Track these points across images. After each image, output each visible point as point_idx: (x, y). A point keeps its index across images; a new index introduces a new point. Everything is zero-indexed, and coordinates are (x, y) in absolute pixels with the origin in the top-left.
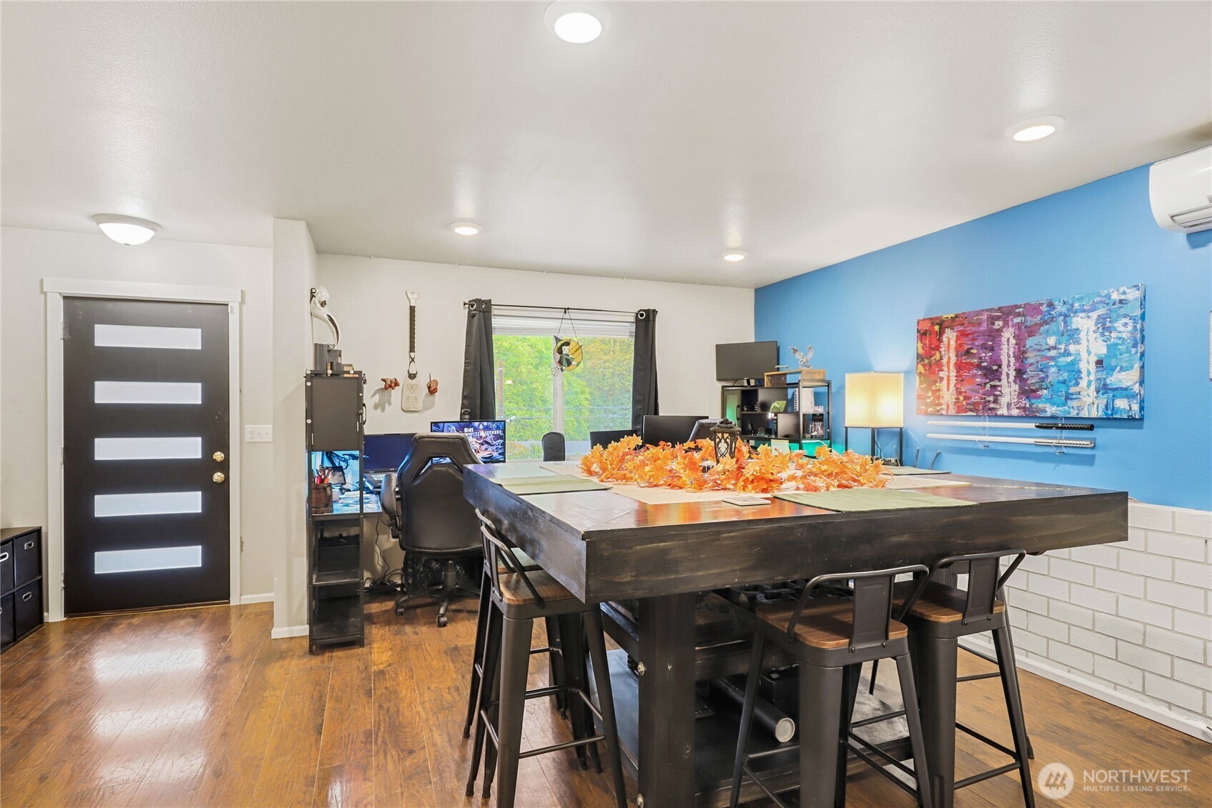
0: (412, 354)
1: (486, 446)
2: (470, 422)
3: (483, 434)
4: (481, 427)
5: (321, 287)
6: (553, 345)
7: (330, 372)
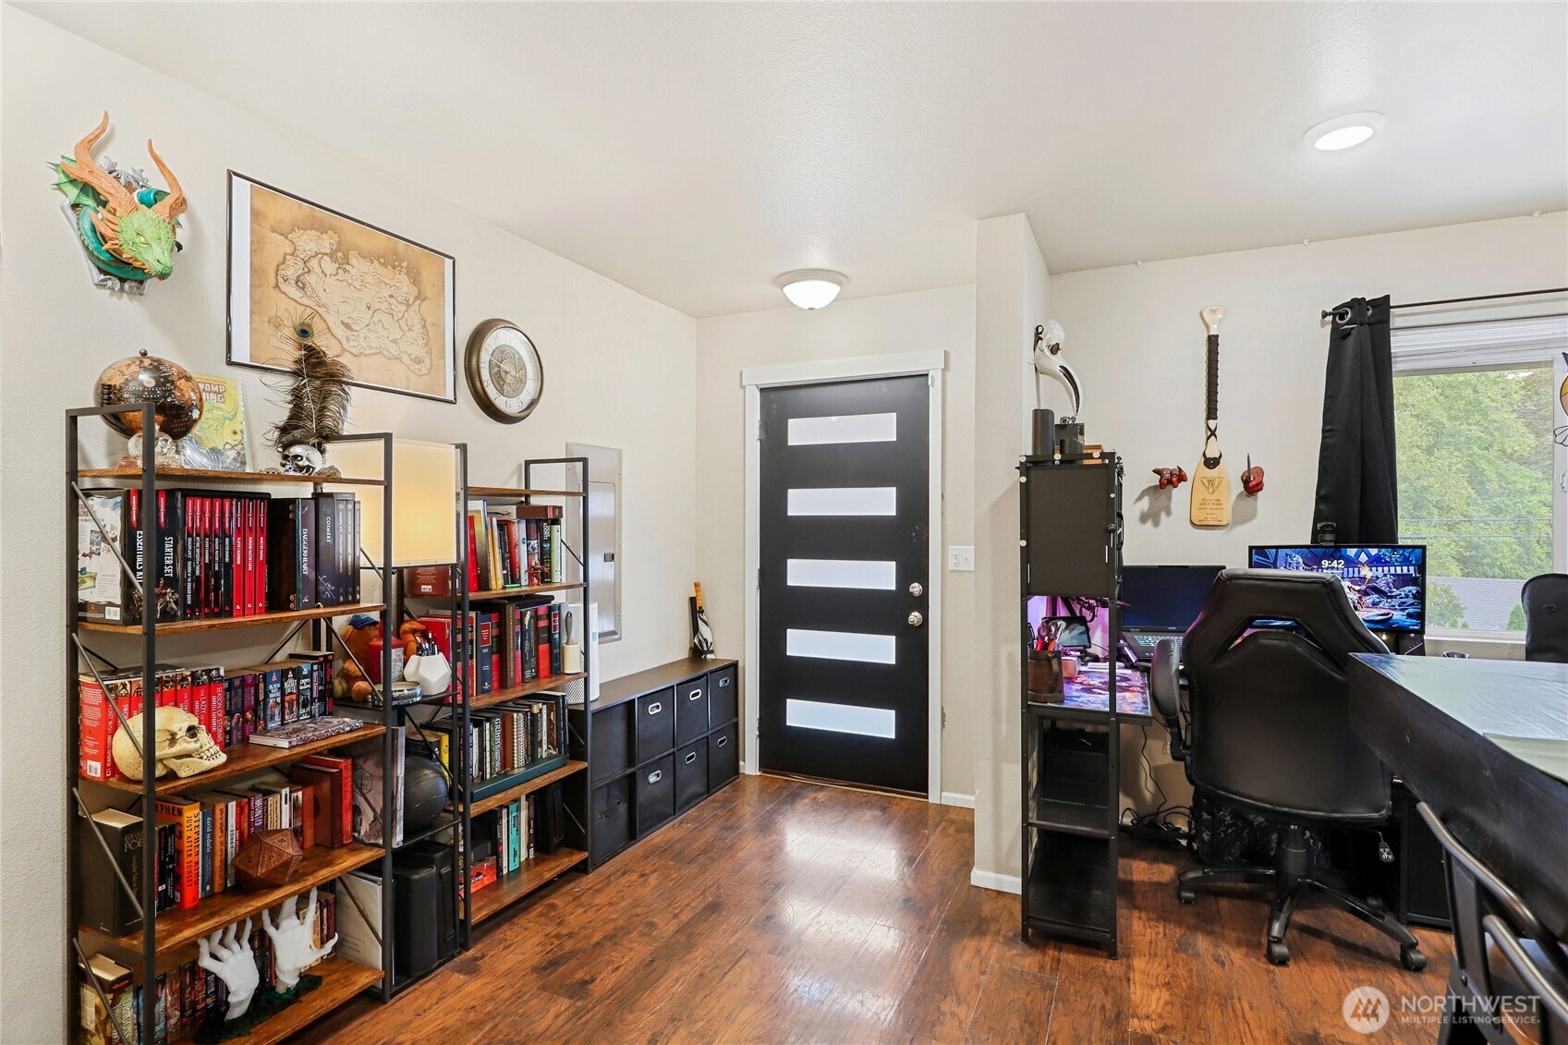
0: (1212, 424)
1: (1375, 597)
2: (1337, 548)
3: (1366, 572)
4: (1363, 558)
7: (1058, 457)
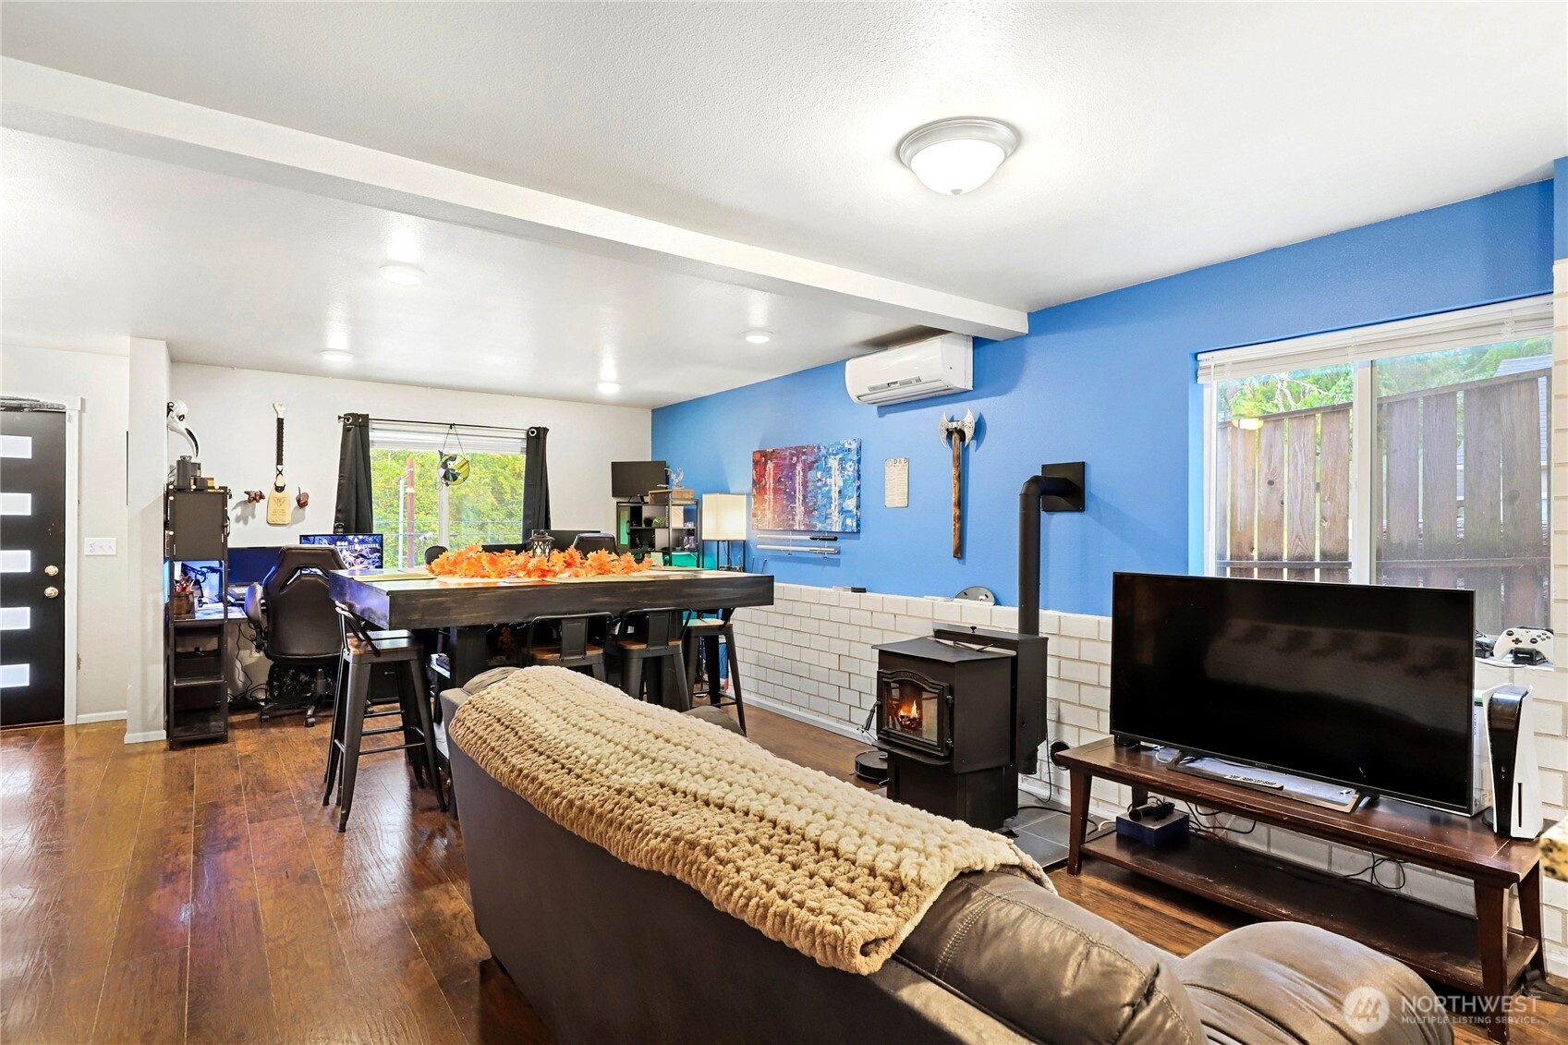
0: (280, 467)
1: (361, 559)
2: (344, 536)
3: (358, 547)
4: (356, 540)
5: (180, 402)
6: (438, 462)
7: (194, 487)
